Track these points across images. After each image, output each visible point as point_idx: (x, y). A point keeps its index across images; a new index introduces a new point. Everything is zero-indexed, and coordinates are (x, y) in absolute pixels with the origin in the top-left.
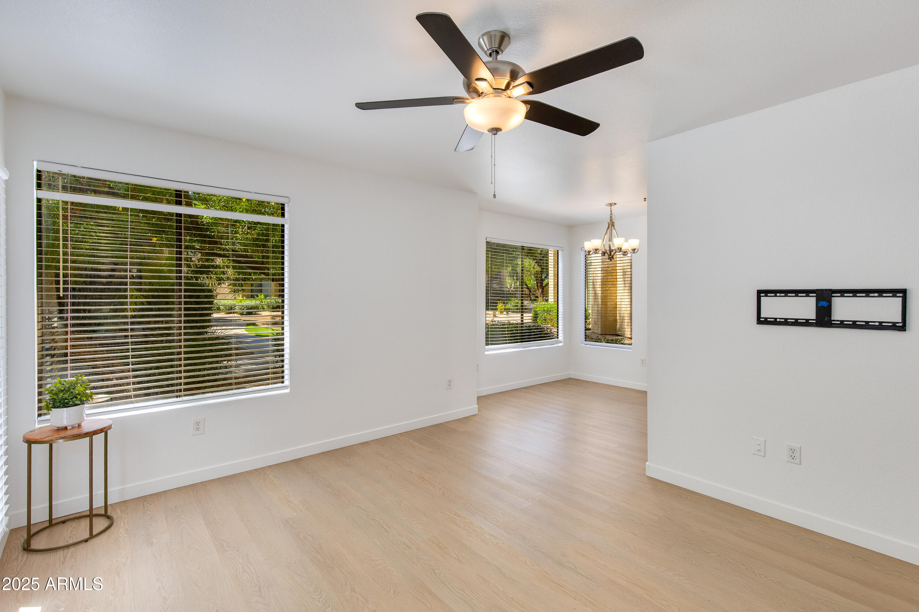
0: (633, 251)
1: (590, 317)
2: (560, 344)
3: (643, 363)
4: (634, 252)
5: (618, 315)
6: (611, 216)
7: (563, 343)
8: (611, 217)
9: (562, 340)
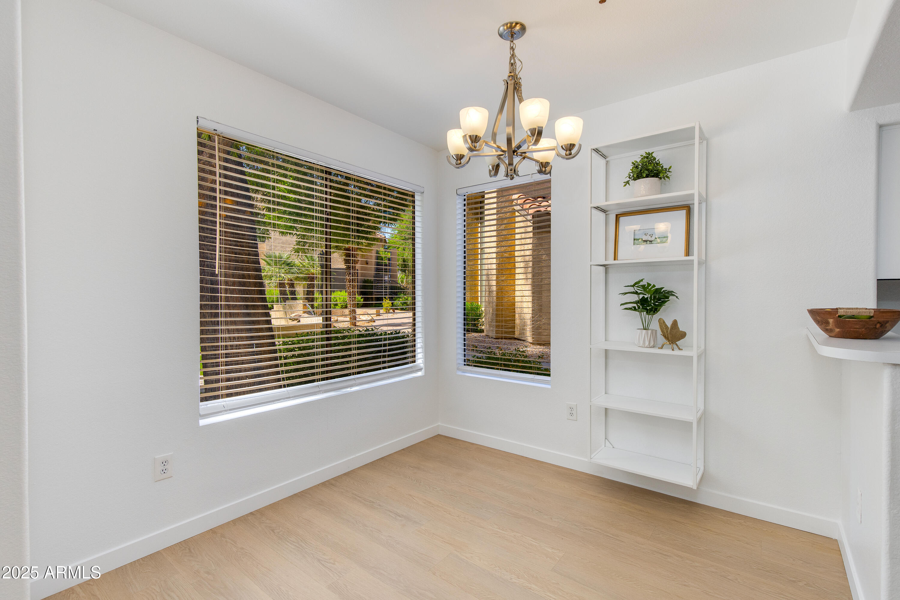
0: (568, 152)
1: (483, 316)
2: (419, 374)
3: (571, 414)
4: (570, 154)
5: (517, 316)
6: (512, 61)
7: (423, 370)
8: (512, 64)
9: (422, 365)
